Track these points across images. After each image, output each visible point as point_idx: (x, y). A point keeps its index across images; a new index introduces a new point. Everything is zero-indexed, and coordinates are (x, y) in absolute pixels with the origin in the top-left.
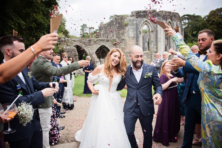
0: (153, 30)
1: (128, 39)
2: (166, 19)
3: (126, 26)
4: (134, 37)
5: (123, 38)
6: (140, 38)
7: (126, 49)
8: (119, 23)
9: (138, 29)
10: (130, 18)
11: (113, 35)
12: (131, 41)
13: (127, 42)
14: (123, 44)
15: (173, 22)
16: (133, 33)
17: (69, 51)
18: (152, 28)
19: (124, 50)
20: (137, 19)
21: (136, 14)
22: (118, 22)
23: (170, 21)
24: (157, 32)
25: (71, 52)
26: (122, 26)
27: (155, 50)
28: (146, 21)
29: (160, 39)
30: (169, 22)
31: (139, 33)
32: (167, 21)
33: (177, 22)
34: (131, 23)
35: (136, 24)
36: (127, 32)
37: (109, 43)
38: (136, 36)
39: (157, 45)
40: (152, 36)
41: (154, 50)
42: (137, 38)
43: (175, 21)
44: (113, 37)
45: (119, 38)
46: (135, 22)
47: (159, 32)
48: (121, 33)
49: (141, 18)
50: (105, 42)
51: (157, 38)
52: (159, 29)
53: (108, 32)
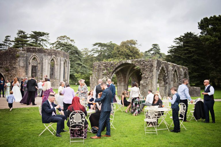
0: (40, 62)
1: (19, 67)
2: (51, 55)
3: (17, 58)
4: (24, 67)
5: (14, 66)
6: (29, 68)
8: (12, 54)
9: (28, 60)
10: (21, 51)
11: (7, 63)
12: (21, 69)
13: (18, 69)
14: (14, 71)
15: (57, 57)
16: (23, 64)
19: (15, 76)
20: (27, 53)
21: (27, 49)
23: (55, 56)
24: (42, 64)
26: (14, 57)
28: (35, 55)
29: (45, 69)
31: (29, 64)
32: (51, 56)
33: (61, 58)
34: (22, 55)
35: (26, 57)
36: (18, 62)
38: (26, 66)
39: (42, 73)
41: (40, 77)
43: (59, 56)
44: (7, 64)
45: (11, 66)
46: (25, 55)
47: (44, 64)
48: (13, 62)
49: (30, 52)
51: (42, 68)
52: (44, 62)
53: (3, 60)
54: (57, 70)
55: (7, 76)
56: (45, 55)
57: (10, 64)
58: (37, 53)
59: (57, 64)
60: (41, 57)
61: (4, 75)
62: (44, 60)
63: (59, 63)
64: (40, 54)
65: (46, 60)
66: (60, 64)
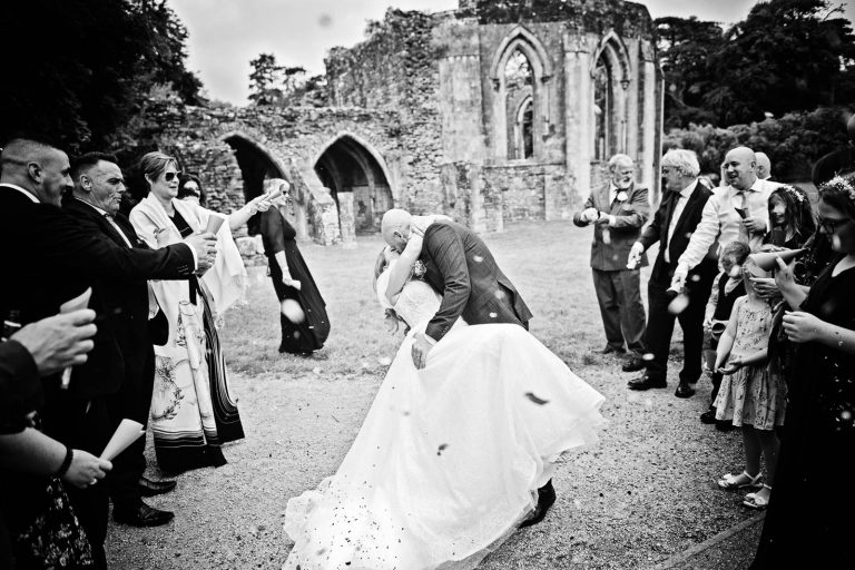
0: (548, 73)
1: (449, 109)
2: (597, 27)
3: (437, 58)
4: (472, 103)
5: (428, 105)
6: (495, 108)
7: (440, 152)
8: (410, 44)
9: (488, 67)
10: (454, 21)
11: (386, 94)
12: (461, 117)
13: (445, 121)
14: (430, 133)
15: (627, 41)
16: (467, 86)
17: (204, 162)
18: (543, 65)
19: (431, 157)
20: (482, 28)
22: (406, 40)
23: (616, 37)
24: (563, 80)
25: (212, 165)
26: (423, 57)
27: (558, 155)
28: (520, 36)
29: (578, 108)
30: (611, 41)
31: (493, 85)
32: (601, 36)
33: (640, 43)
34: (459, 43)
35: (481, 47)
36: (442, 81)
37: (371, 126)
38: (480, 97)
39: (564, 133)
40: (546, 97)
41: (551, 156)
42: (485, 105)
43: (632, 36)
44: (387, 101)
45: (411, 105)
46: (475, 40)
47: (571, 81)
48: (420, 85)
49: (498, 23)
50: (353, 124)
51: (562, 105)
52: (570, 68)
53: (366, 81)
54: (626, 112)
55: (398, 159)
56: (572, 30)
57: (403, 95)
58: (531, 25)
59: (625, 76)
60: (553, 44)
61: (385, 158)
62: (570, 56)
63: (633, 76)
64: (547, 25)
65: (581, 55)
66: (642, 76)
